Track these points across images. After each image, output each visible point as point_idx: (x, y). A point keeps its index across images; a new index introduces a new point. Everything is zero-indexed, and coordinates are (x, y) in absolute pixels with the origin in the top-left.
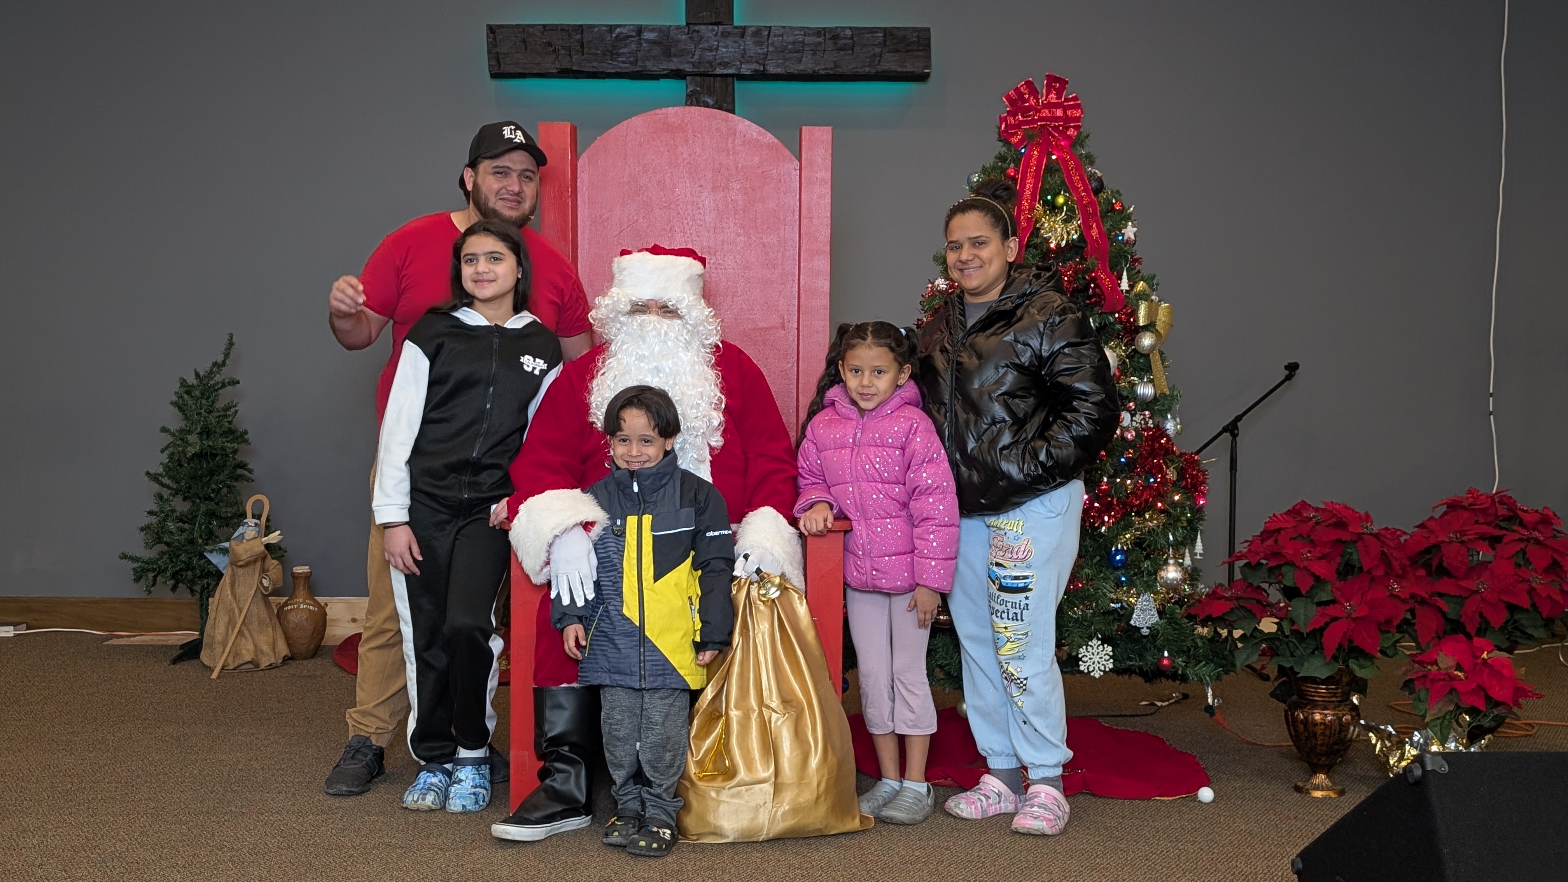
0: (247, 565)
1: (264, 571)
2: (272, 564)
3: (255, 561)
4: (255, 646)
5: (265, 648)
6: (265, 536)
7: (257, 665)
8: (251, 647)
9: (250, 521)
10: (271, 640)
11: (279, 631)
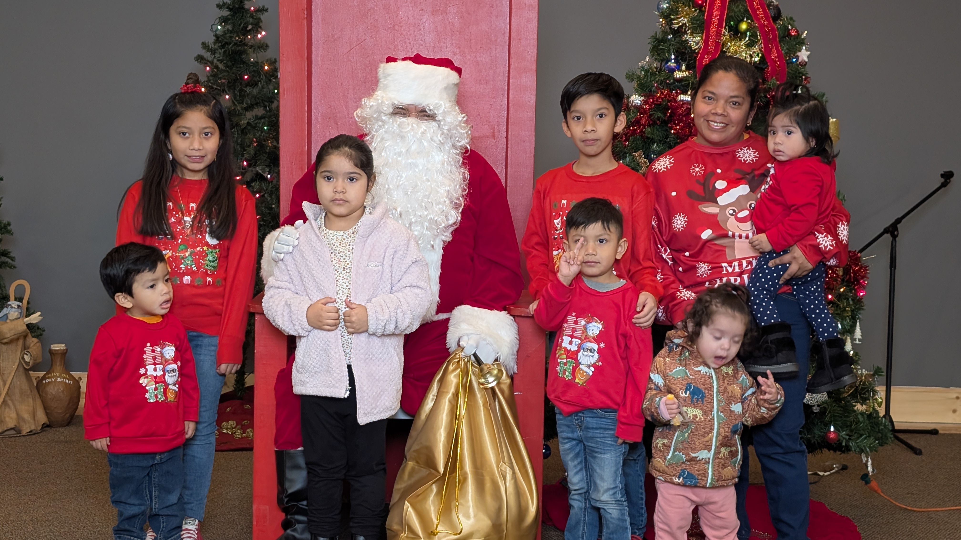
0: (11, 342)
1: (25, 348)
2: (32, 341)
3: (18, 339)
4: (18, 414)
5: (26, 416)
6: (26, 317)
7: (19, 432)
8: (14, 415)
9: (14, 304)
10: (31, 409)
11: (39, 402)
